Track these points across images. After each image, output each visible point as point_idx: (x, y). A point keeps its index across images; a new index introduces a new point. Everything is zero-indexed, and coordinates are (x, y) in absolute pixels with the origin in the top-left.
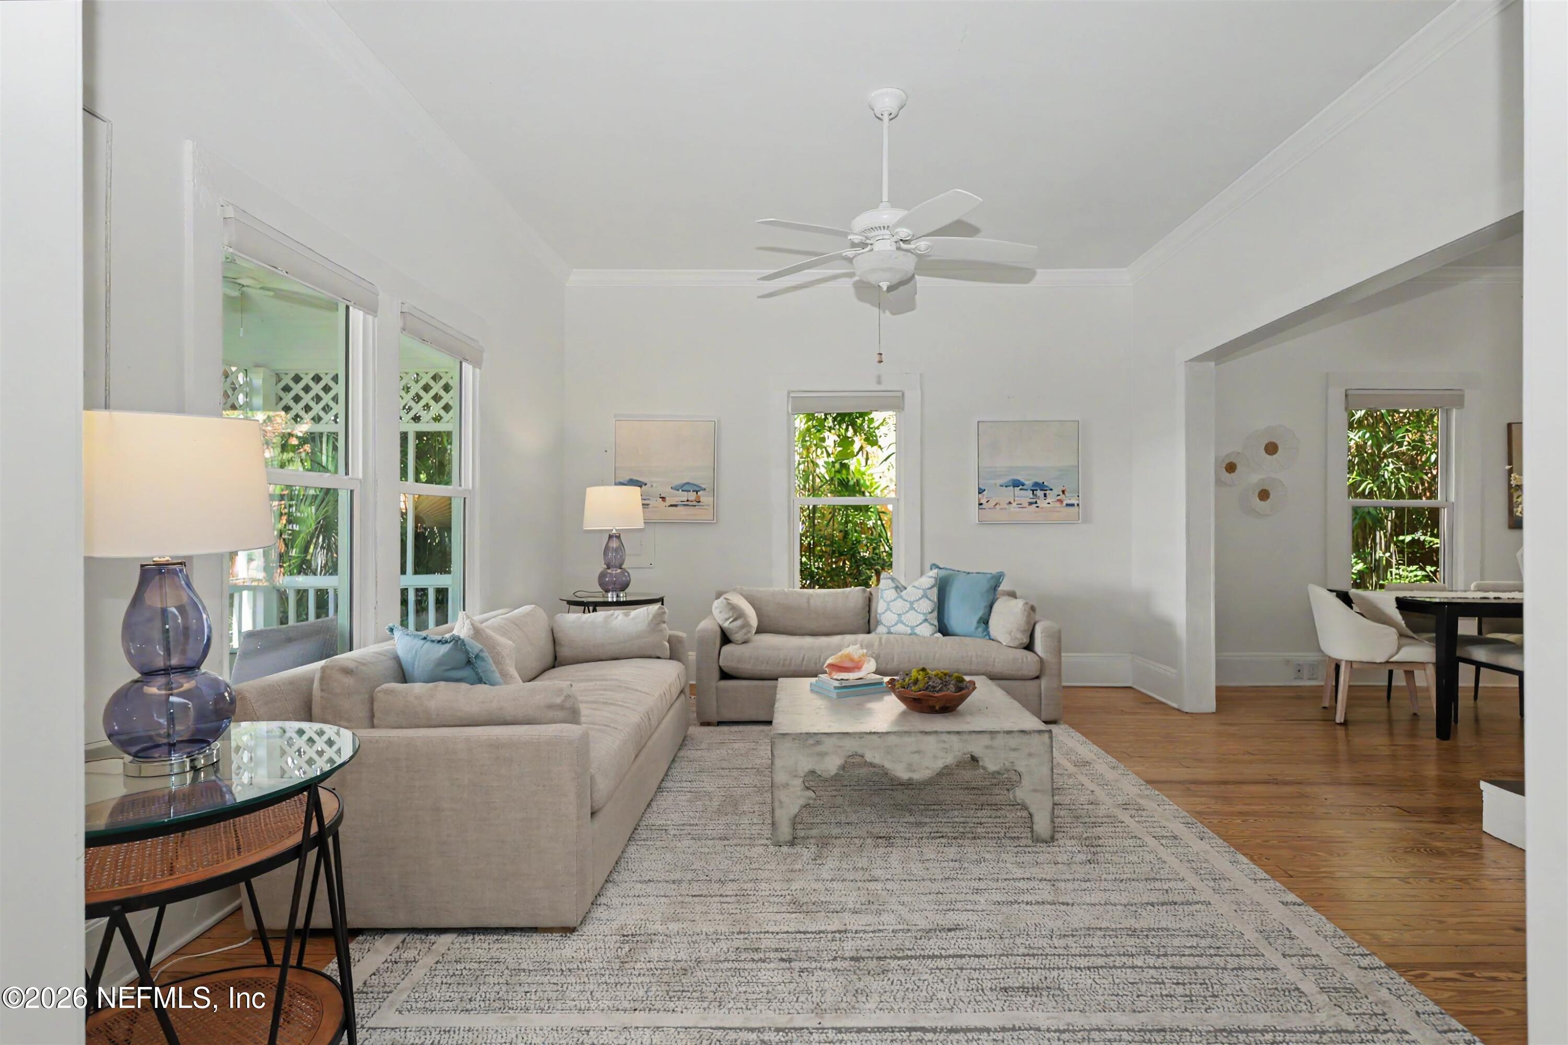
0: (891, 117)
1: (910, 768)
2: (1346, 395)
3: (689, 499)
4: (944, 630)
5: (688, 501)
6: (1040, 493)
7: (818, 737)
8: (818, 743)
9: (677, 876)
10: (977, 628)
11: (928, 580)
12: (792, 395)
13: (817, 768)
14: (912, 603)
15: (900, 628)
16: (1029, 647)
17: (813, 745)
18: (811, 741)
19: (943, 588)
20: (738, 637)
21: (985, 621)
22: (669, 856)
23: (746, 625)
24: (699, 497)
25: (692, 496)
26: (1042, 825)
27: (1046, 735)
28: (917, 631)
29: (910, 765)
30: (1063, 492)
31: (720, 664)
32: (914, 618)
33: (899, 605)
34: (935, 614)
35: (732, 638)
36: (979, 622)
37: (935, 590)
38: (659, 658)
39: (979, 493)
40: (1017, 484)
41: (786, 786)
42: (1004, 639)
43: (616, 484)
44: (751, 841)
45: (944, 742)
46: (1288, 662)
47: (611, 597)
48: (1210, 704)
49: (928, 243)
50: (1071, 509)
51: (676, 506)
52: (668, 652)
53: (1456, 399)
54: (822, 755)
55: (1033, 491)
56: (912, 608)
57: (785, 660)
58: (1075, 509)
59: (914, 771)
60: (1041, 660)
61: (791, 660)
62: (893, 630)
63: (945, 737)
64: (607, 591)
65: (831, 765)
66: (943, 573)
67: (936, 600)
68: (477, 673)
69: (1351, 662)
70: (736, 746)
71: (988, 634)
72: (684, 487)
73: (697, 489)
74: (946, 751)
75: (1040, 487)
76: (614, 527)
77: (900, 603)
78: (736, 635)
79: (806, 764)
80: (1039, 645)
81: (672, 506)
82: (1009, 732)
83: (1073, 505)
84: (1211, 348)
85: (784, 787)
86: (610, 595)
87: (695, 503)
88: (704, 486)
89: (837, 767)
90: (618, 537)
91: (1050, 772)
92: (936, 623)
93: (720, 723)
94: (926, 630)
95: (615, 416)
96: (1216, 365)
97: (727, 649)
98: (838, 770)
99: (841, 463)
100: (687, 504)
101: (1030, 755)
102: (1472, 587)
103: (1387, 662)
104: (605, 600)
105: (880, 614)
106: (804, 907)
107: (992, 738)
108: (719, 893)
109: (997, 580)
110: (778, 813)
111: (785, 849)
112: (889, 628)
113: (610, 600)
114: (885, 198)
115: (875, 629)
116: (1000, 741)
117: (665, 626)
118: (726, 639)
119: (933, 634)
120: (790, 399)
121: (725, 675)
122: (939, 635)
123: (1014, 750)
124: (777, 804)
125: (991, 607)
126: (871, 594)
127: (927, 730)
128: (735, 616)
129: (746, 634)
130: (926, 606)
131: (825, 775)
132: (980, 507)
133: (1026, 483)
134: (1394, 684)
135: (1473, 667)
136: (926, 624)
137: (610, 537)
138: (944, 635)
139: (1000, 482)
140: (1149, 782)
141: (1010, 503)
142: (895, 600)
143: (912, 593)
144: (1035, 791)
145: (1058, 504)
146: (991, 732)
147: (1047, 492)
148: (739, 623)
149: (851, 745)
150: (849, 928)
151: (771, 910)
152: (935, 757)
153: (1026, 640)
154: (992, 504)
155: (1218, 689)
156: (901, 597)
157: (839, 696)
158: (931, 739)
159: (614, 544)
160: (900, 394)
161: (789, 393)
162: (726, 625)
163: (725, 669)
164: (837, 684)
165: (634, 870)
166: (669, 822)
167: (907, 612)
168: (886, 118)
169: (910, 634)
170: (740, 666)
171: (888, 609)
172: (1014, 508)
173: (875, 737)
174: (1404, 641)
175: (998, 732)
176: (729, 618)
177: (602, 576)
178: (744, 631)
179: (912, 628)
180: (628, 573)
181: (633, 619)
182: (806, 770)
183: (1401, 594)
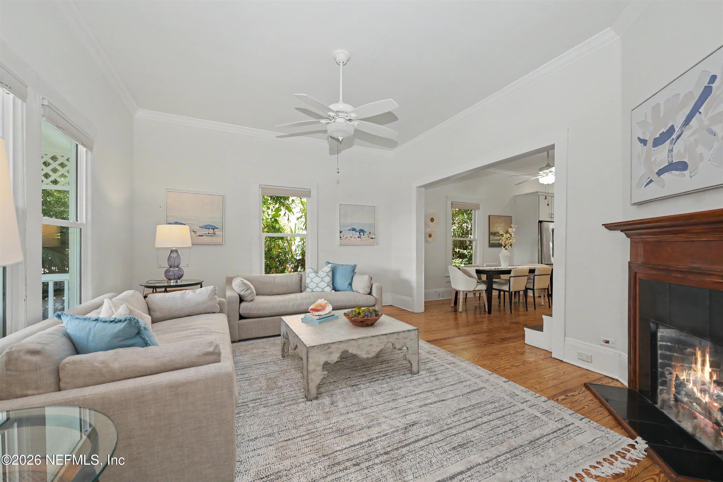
0: (344, 64)
1: (368, 353)
2: (452, 204)
3: (209, 232)
4: (335, 289)
5: (209, 233)
6: (362, 233)
7: (329, 345)
8: (329, 348)
9: (270, 431)
10: (348, 287)
11: (328, 268)
12: (262, 186)
13: (328, 360)
14: (322, 278)
15: (318, 289)
16: (370, 294)
17: (327, 349)
18: (326, 348)
19: (333, 271)
20: (248, 298)
21: (350, 284)
22: (257, 421)
23: (252, 292)
24: (215, 232)
25: (211, 231)
26: (415, 368)
27: (417, 331)
28: (325, 290)
29: (367, 351)
30: (370, 233)
31: (240, 312)
32: (323, 285)
33: (317, 280)
34: (331, 282)
35: (245, 299)
36: (349, 285)
37: (331, 273)
38: (214, 313)
39: (340, 233)
40: (354, 230)
41: (314, 371)
42: (361, 291)
43: (167, 224)
44: (295, 401)
45: (380, 339)
46: (436, 292)
47: (172, 283)
48: (422, 309)
49: (358, 123)
50: (372, 239)
51: (202, 236)
52: (219, 310)
53: (477, 207)
54: (331, 353)
55: (359, 232)
56: (322, 281)
57: (272, 307)
58: (374, 240)
59: (369, 354)
60: (376, 299)
61: (275, 307)
62: (314, 290)
63: (381, 337)
64: (170, 280)
65: (335, 357)
66: (333, 265)
67: (331, 276)
68: (144, 339)
69: (464, 291)
70: (255, 351)
71: (352, 289)
72: (206, 227)
73: (214, 228)
74: (381, 342)
75: (362, 231)
76: (173, 245)
77: (317, 278)
78: (247, 298)
79: (323, 358)
80: (374, 293)
81: (199, 236)
82: (404, 331)
83: (373, 238)
84: (427, 183)
85: (313, 372)
86: (172, 281)
87: (213, 235)
88: (217, 227)
89: (337, 358)
90: (176, 251)
91: (418, 346)
92: (332, 286)
93: (239, 341)
94: (328, 289)
95: (166, 189)
96: (425, 189)
97: (243, 304)
98: (338, 359)
99: (274, 219)
100: (208, 235)
101: (411, 340)
102: (485, 265)
103: (474, 291)
104: (169, 284)
105: (308, 284)
106: (345, 431)
107: (398, 335)
108: (298, 435)
109: (354, 267)
110: (311, 384)
111: (315, 402)
112: (312, 289)
113: (172, 284)
114: (341, 99)
115: (305, 290)
116: (401, 335)
117: (216, 296)
118: (241, 300)
119: (331, 291)
120: (260, 189)
121: (241, 317)
122: (333, 291)
123: (405, 338)
124: (310, 381)
125: (352, 278)
126: (301, 275)
127: (374, 335)
128: (246, 289)
129: (252, 297)
130: (328, 279)
131: (332, 362)
132: (341, 238)
133: (357, 229)
134: (467, 296)
135: (498, 291)
136: (328, 287)
137: (172, 251)
138: (336, 291)
139: (348, 228)
140: (429, 342)
141: (351, 237)
142: (315, 277)
143: (321, 273)
144: (413, 354)
145: (368, 238)
146: (398, 332)
147: (365, 233)
148: (249, 292)
149: (343, 347)
150: (372, 437)
151: (330, 438)
152: (377, 346)
153: (369, 291)
154: (345, 237)
155: (425, 302)
156: (317, 276)
157: (320, 323)
158: (376, 339)
159: (174, 255)
160: (309, 190)
161: (260, 186)
162: (242, 293)
163: (242, 315)
164: (318, 317)
165: (243, 434)
166: (246, 400)
167: (320, 282)
168: (341, 64)
169: (322, 292)
170: (250, 312)
171: (312, 281)
172: (353, 239)
173: (353, 341)
174: (479, 284)
175: (400, 332)
176: (244, 290)
177: (167, 272)
178: (252, 295)
179: (323, 289)
180: (182, 270)
181: (199, 294)
182: (323, 362)
183: (477, 268)
